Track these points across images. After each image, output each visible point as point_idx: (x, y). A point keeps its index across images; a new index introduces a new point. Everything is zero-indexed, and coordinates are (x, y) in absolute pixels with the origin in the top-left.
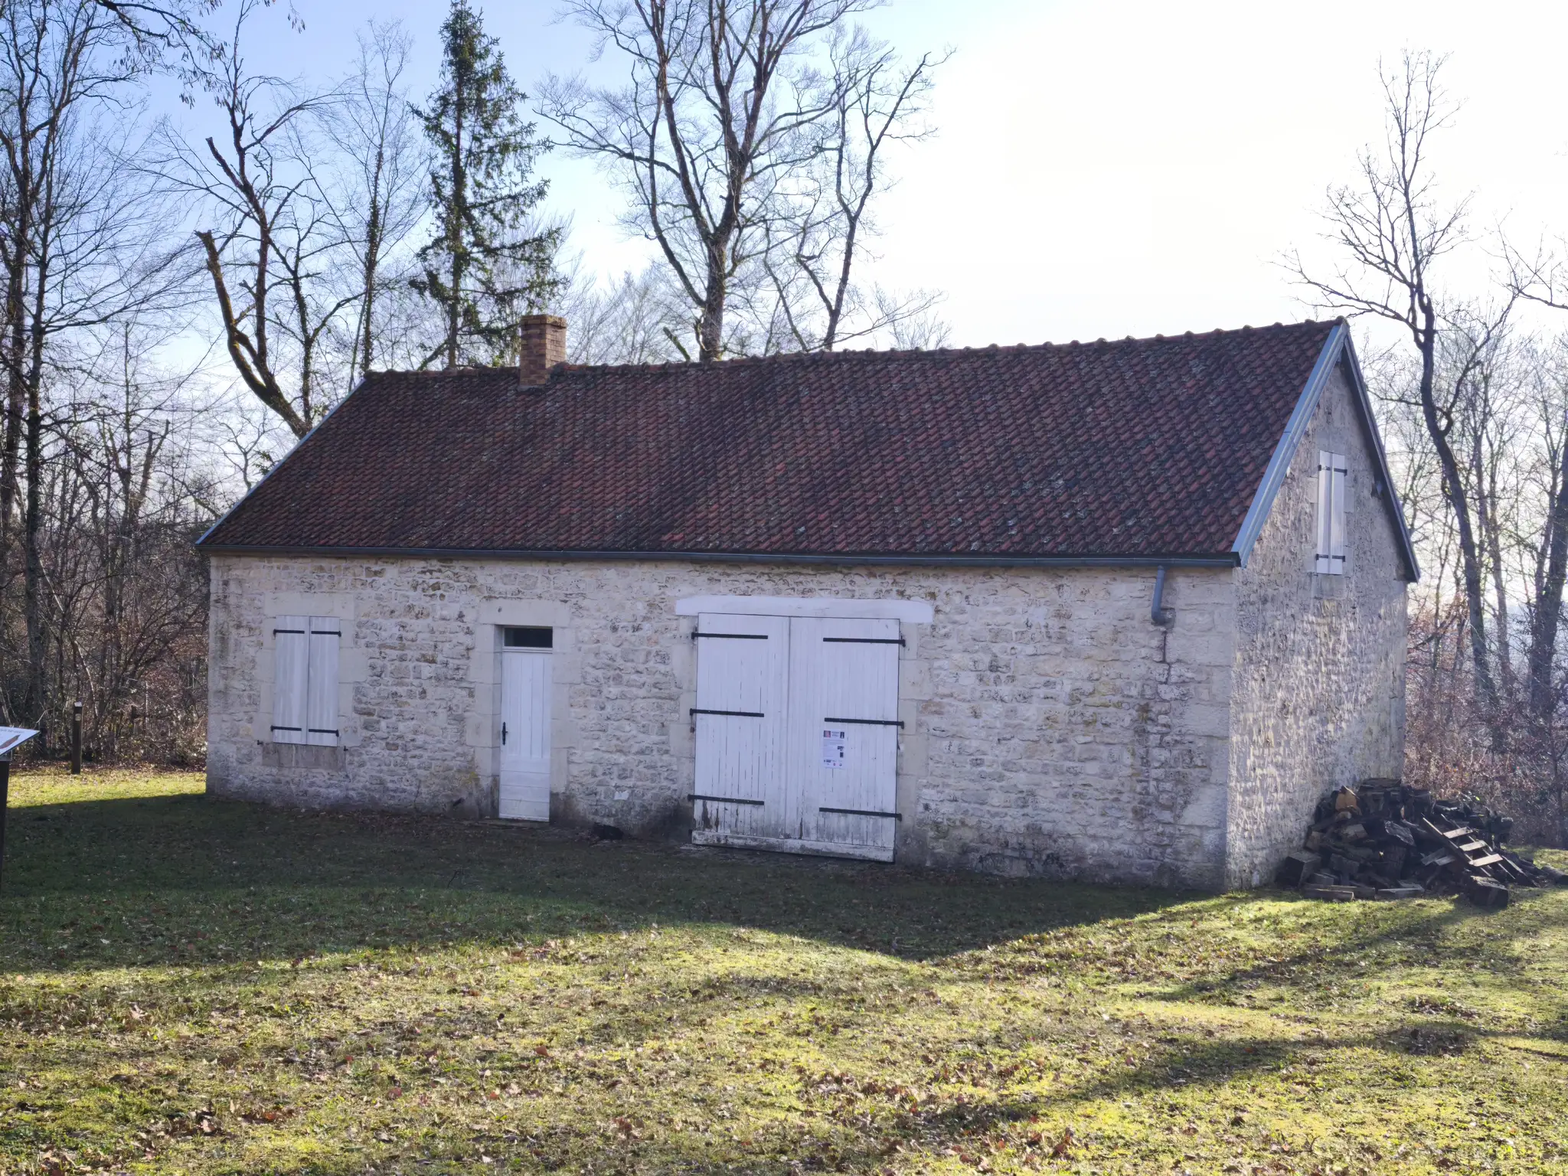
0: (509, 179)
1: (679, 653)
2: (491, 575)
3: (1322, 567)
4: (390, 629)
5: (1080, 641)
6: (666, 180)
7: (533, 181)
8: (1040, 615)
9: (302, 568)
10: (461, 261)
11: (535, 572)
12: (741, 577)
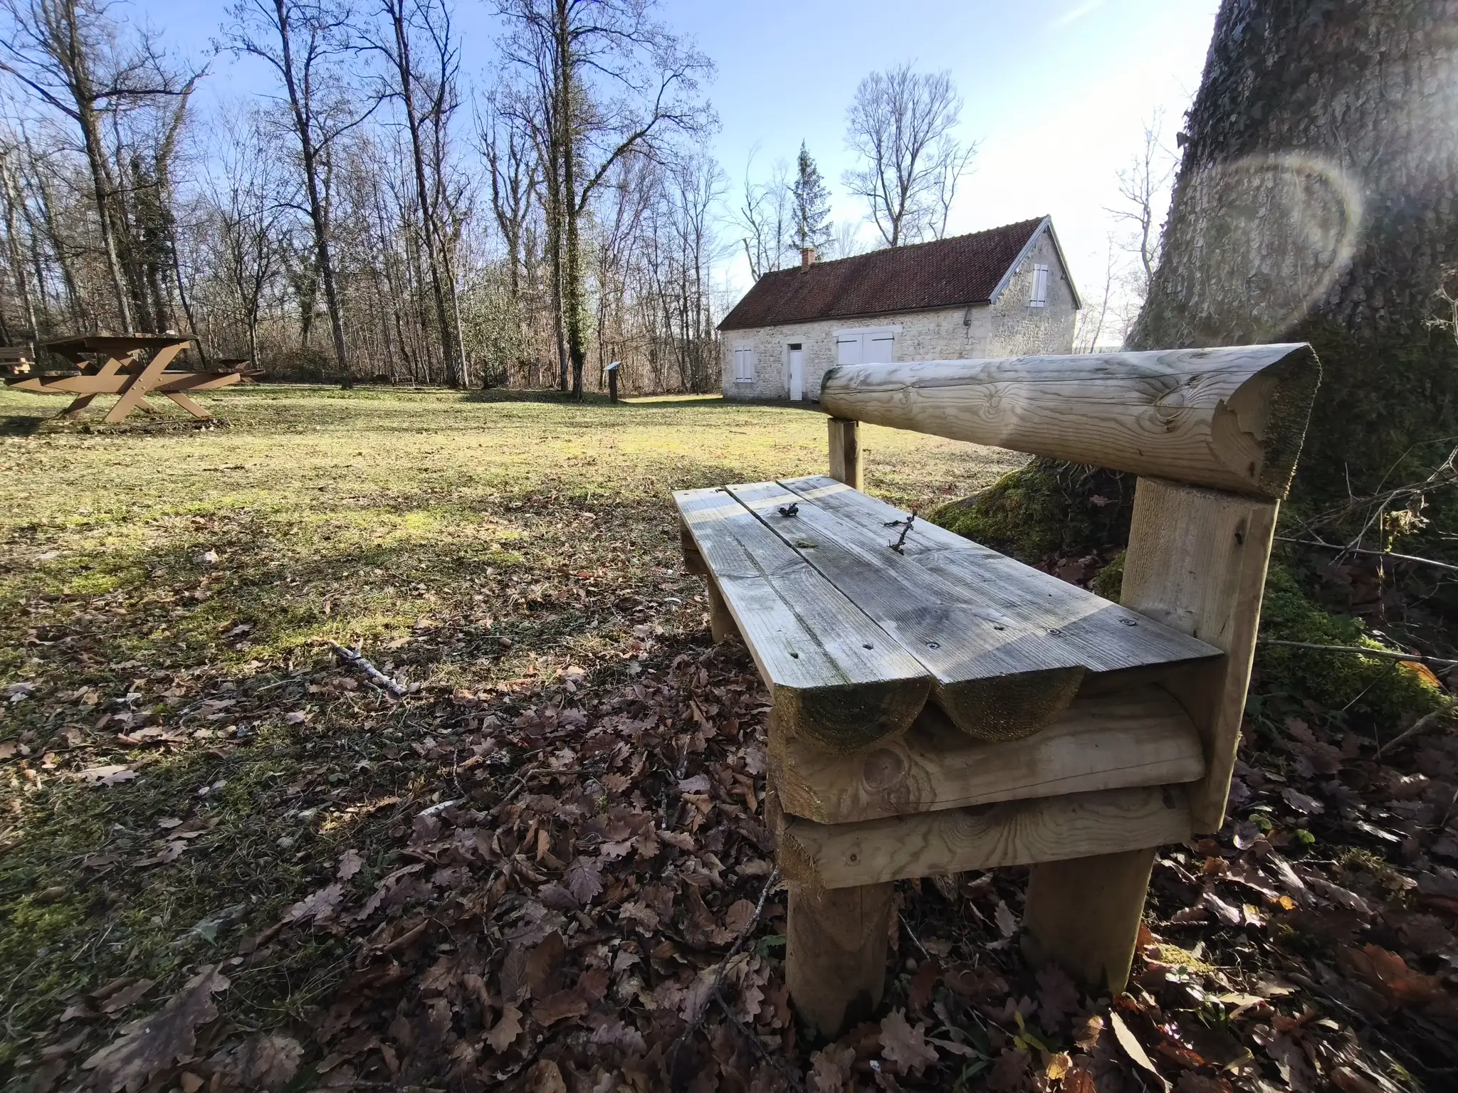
0: (818, 206)
1: (833, 348)
2: (787, 329)
3: (1033, 304)
4: (762, 348)
5: (943, 333)
6: (880, 201)
7: (826, 206)
8: (932, 326)
9: (741, 331)
10: (804, 235)
11: (796, 327)
12: (850, 322)
